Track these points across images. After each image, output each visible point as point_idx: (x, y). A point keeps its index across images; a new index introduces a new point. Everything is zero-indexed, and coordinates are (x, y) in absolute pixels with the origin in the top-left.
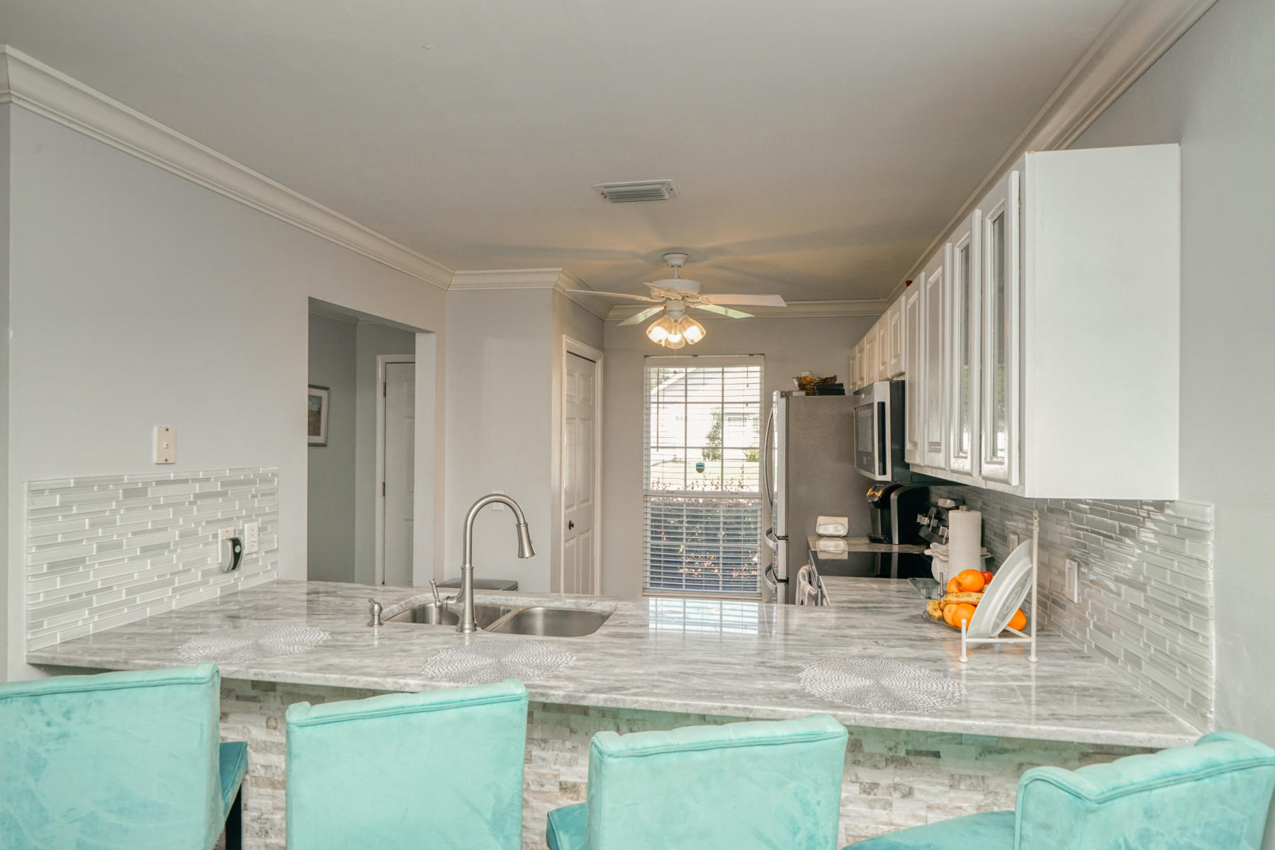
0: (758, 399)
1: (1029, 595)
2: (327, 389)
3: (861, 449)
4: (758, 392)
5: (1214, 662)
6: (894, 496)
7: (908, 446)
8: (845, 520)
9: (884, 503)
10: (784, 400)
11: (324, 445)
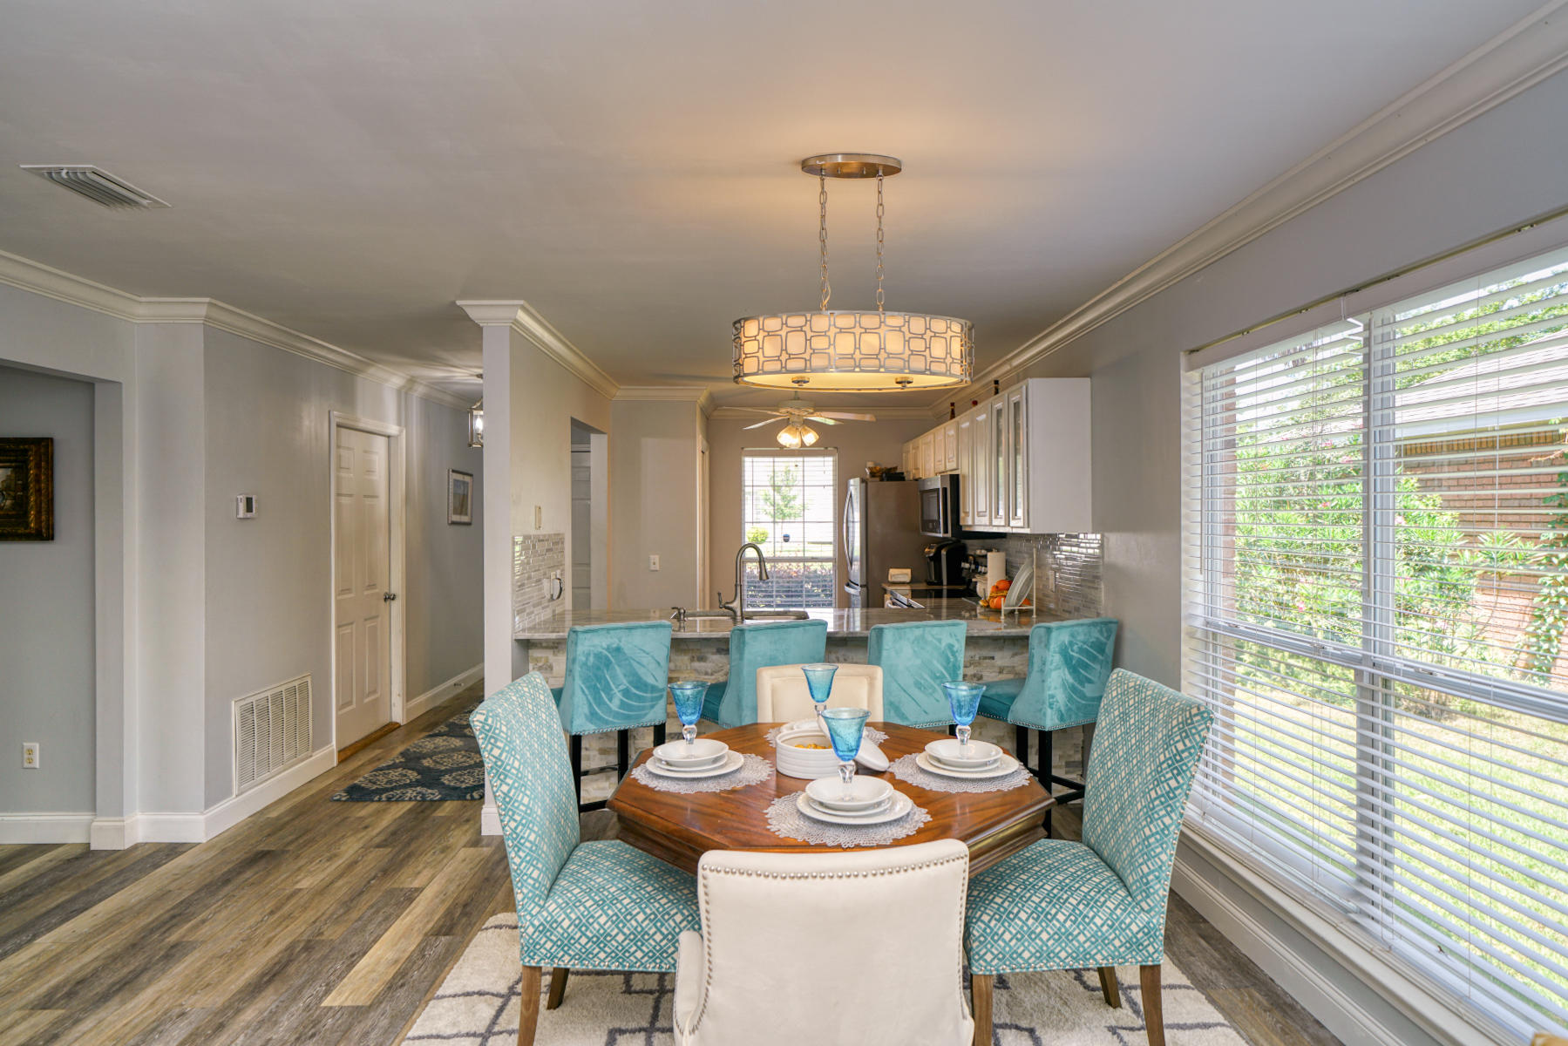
0: (831, 483)
1: (1032, 589)
2: (471, 475)
3: (925, 518)
4: (831, 478)
5: (1103, 598)
6: (944, 552)
7: (962, 515)
8: (908, 571)
9: (936, 558)
10: (864, 485)
11: (469, 524)
